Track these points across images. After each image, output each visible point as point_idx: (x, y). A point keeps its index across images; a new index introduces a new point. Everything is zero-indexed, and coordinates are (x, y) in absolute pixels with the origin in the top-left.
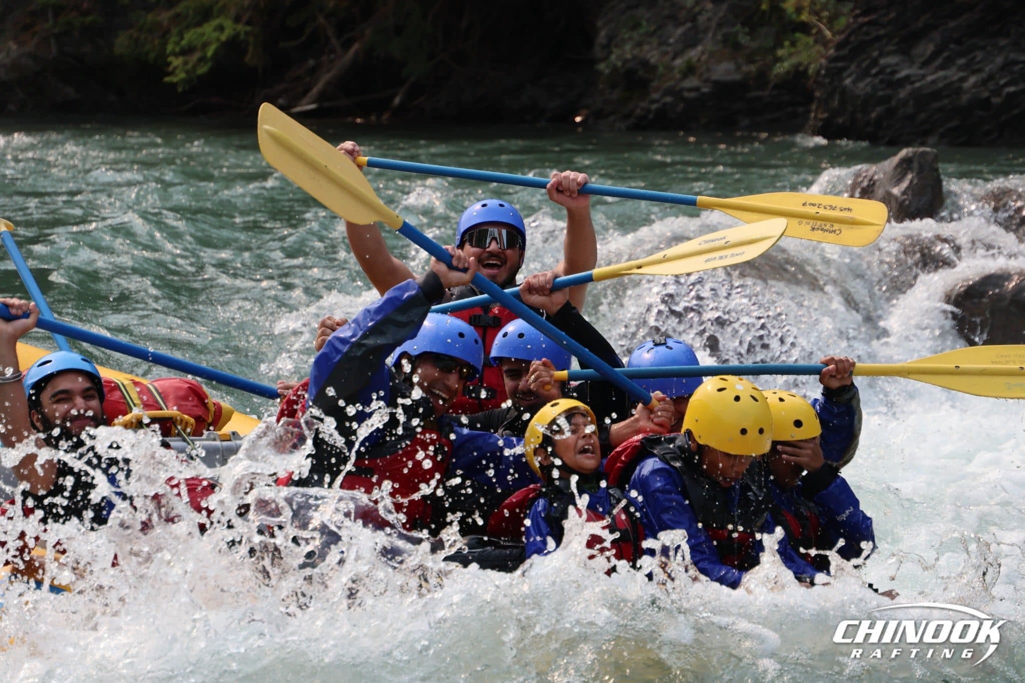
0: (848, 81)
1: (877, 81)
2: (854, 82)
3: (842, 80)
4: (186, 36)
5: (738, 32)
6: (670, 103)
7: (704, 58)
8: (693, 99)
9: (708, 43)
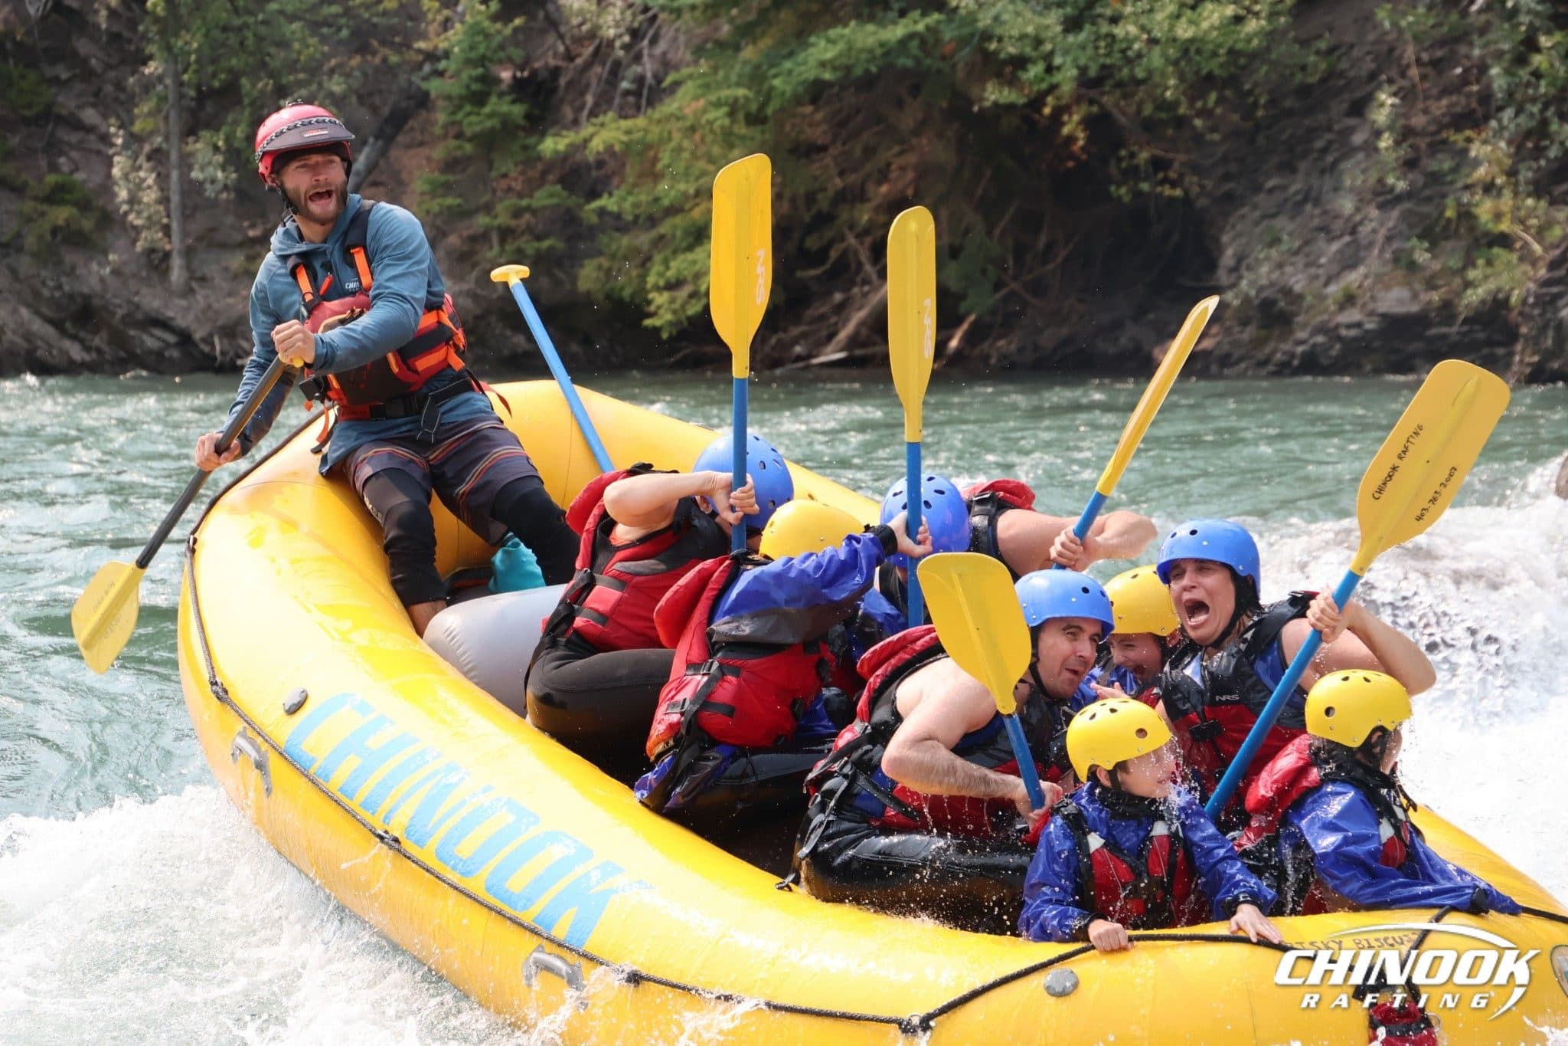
3: (1557, 310)
4: (673, 264)
5: (1413, 249)
6: (1323, 344)
7: (1368, 283)
8: (1354, 339)
9: (1374, 263)
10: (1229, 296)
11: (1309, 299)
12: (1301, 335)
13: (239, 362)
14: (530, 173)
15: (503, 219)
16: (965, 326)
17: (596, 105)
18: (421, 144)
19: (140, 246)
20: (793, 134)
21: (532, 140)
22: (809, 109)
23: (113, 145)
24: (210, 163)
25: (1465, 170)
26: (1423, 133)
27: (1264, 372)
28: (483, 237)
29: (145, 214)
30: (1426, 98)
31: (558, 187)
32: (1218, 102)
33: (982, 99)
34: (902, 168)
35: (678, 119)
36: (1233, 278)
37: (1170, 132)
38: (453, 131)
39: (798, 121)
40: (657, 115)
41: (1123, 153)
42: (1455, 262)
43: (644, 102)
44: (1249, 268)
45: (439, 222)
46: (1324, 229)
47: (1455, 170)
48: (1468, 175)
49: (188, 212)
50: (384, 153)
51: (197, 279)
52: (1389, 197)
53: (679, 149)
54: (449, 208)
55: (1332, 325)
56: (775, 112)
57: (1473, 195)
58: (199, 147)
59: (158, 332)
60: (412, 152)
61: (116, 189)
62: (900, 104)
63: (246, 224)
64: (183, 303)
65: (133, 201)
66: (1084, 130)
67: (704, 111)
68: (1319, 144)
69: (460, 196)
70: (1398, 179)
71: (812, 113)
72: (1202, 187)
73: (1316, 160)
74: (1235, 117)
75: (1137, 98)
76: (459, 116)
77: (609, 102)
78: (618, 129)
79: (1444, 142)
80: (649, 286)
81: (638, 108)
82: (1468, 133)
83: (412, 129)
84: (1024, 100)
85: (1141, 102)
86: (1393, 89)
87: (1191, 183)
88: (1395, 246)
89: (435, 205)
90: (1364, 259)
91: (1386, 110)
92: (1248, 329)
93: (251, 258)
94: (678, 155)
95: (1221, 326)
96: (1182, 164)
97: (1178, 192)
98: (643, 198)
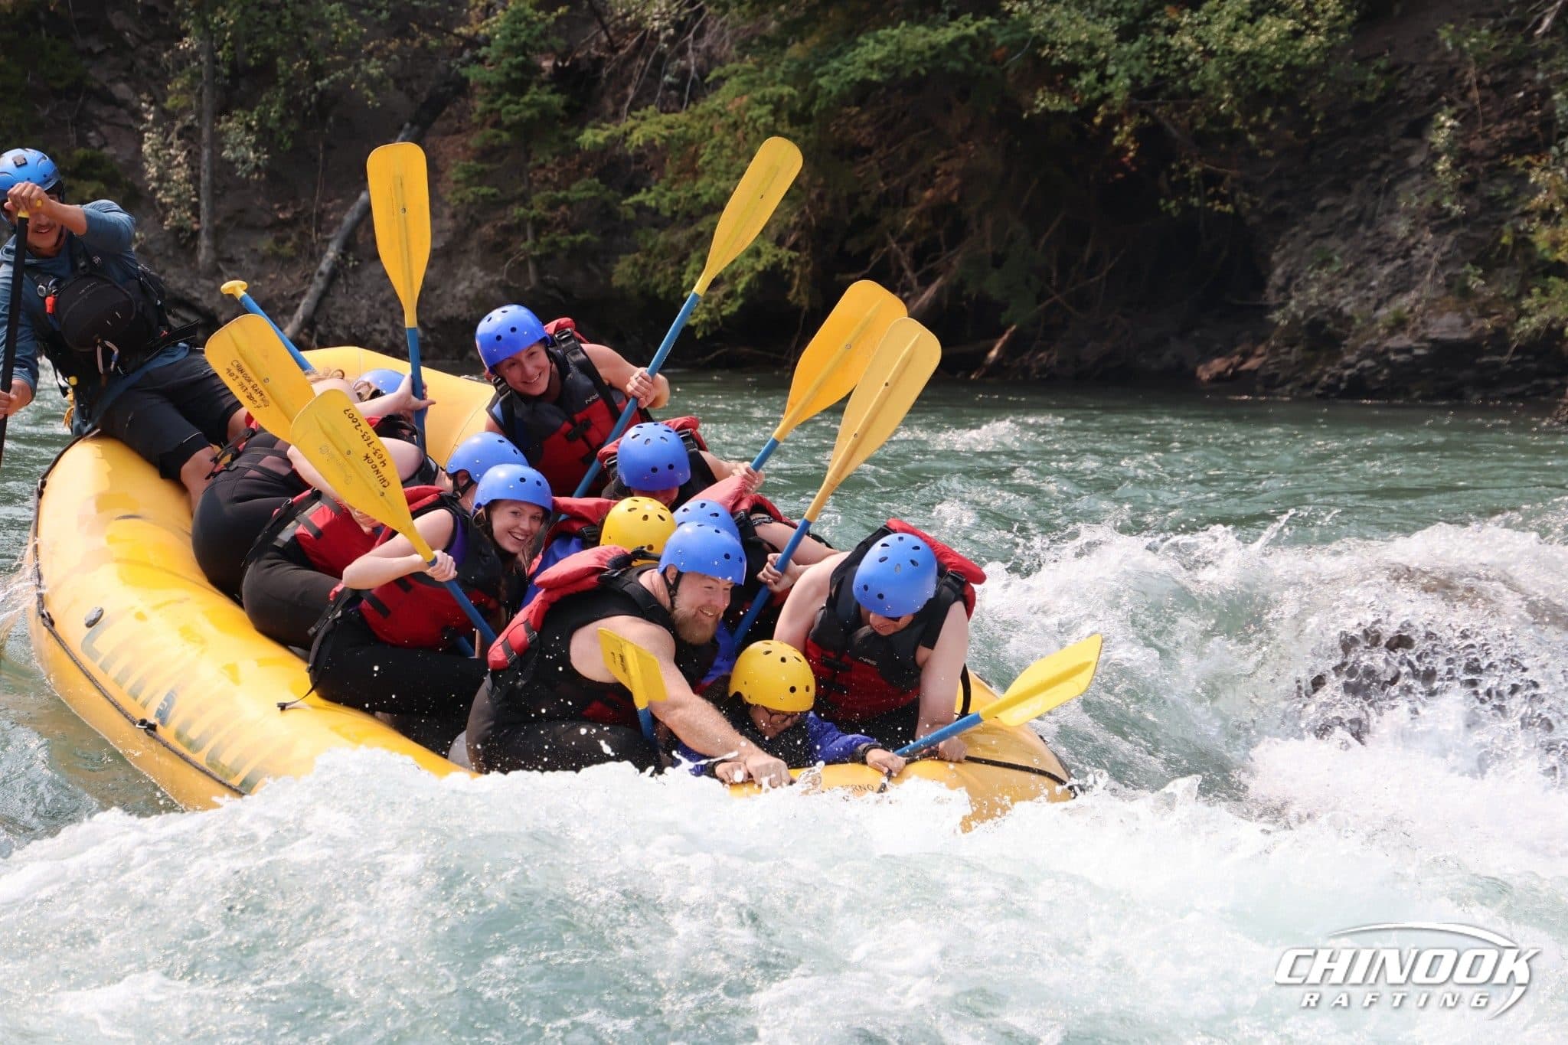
5: (1468, 274)
6: (1371, 368)
7: (1418, 308)
8: (1403, 364)
9: (1426, 288)
10: (1276, 316)
11: (1358, 321)
12: (1349, 358)
14: (568, 165)
15: (538, 210)
16: (1006, 337)
17: (638, 98)
18: (458, 131)
19: (167, 224)
20: (837, 135)
21: (571, 132)
22: (855, 110)
23: (145, 121)
25: (1524, 196)
26: (1482, 157)
27: (1309, 394)
28: (517, 229)
29: (174, 193)
30: (1486, 122)
31: (596, 180)
32: (1272, 119)
33: (1032, 106)
34: (947, 174)
35: (721, 115)
36: (1281, 300)
37: (1223, 146)
38: (489, 122)
39: (843, 121)
40: (699, 111)
41: (1174, 166)
42: (1509, 290)
43: (686, 97)
44: (1298, 288)
46: (1376, 251)
47: (1513, 196)
48: (1527, 202)
49: (218, 192)
51: (224, 260)
52: (1444, 221)
53: (721, 146)
54: (484, 197)
55: (1381, 349)
56: (820, 112)
57: (1530, 222)
58: (232, 127)
59: (183, 313)
60: (448, 139)
61: (146, 165)
62: (948, 108)
63: (276, 206)
64: (210, 284)
65: (162, 178)
66: (1134, 142)
67: (748, 109)
68: (1375, 164)
69: (495, 186)
70: (1454, 203)
71: (859, 114)
72: (1254, 204)
73: (1370, 180)
74: (1291, 133)
75: (1189, 111)
76: (500, 102)
77: (652, 96)
78: (659, 123)
79: (1504, 166)
80: (685, 284)
81: (681, 105)
82: (1528, 158)
83: (449, 115)
84: (1075, 109)
85: (1195, 115)
86: (1453, 110)
87: (1243, 199)
88: (1447, 272)
89: (469, 194)
90: (1417, 282)
91: (1446, 132)
92: (1294, 350)
93: (280, 241)
94: (720, 152)
95: (1267, 346)
96: (1233, 180)
97: (1228, 208)
98: (682, 193)
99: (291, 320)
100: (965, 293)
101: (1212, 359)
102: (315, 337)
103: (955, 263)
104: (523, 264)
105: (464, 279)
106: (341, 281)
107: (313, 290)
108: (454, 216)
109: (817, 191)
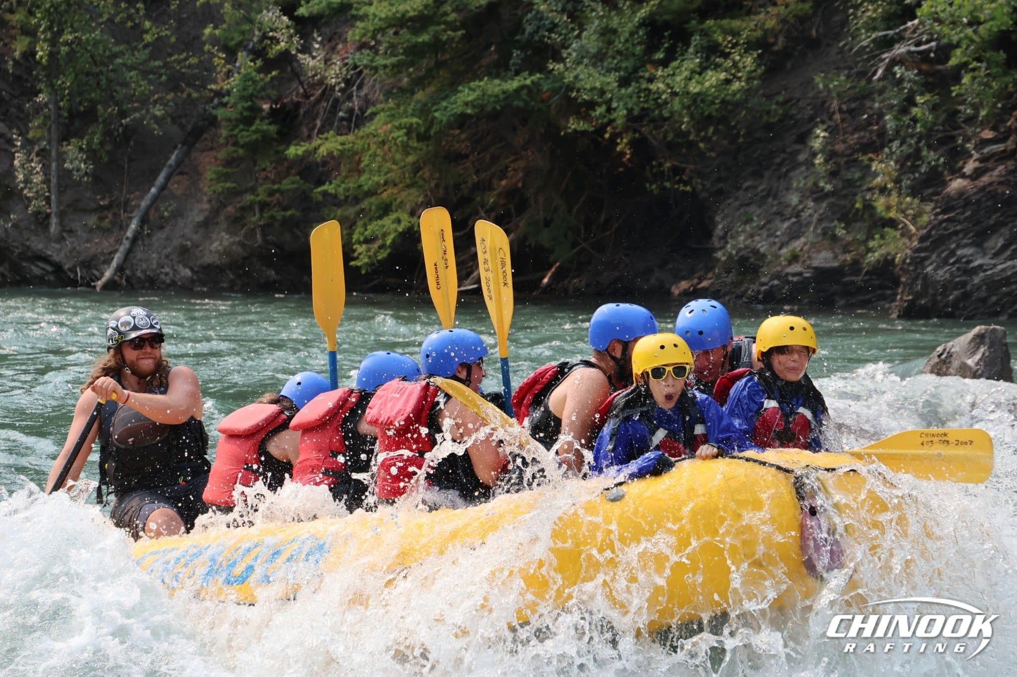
0: (929, 269)
1: (954, 269)
2: (935, 270)
3: (924, 268)
4: (369, 227)
5: (835, 227)
6: (777, 285)
7: (806, 248)
8: (797, 283)
9: (810, 236)
10: (719, 254)
11: (769, 257)
12: (764, 279)
13: (92, 284)
14: (280, 169)
15: (262, 197)
16: (553, 270)
17: (323, 126)
18: (212, 149)
19: (30, 210)
20: (447, 147)
21: (281, 148)
22: (457, 132)
23: (15, 146)
24: (76, 158)
25: (870, 179)
26: (842, 155)
27: (740, 302)
28: (248, 209)
29: (35, 190)
30: (844, 133)
31: (298, 178)
32: (714, 133)
33: (566, 128)
34: (514, 170)
35: (374, 136)
36: (722, 245)
37: (684, 150)
38: (231, 142)
39: (450, 139)
40: (361, 133)
41: (654, 163)
42: (860, 236)
43: (353, 125)
44: (732, 238)
45: (221, 198)
46: (779, 214)
47: (862, 178)
48: (871, 182)
49: (62, 189)
50: (187, 154)
51: (66, 231)
52: (820, 194)
53: (375, 155)
54: (228, 189)
55: (783, 273)
56: (435, 133)
57: (873, 194)
58: (71, 149)
59: (41, 264)
60: (205, 154)
61: (16, 173)
62: (515, 129)
63: (98, 197)
64: (58, 246)
65: (27, 181)
66: (630, 149)
67: (391, 132)
68: (778, 160)
69: (235, 182)
70: (826, 183)
71: (460, 134)
72: (703, 185)
73: (775, 170)
74: (725, 142)
75: (663, 129)
76: (236, 132)
77: (331, 125)
78: (337, 141)
79: (856, 160)
80: (354, 240)
81: (350, 130)
82: (871, 155)
83: (206, 139)
84: (593, 129)
85: (666, 132)
86: (825, 127)
87: (697, 183)
88: (824, 225)
89: (219, 187)
90: (804, 233)
91: (820, 140)
92: (731, 275)
93: (101, 219)
94: (374, 159)
95: (714, 273)
96: (691, 171)
97: (688, 188)
98: (351, 185)
99: (109, 267)
100: (527, 244)
101: (679, 282)
102: (124, 278)
103: (521, 225)
104: (253, 231)
105: (216, 240)
106: (140, 242)
107: (122, 249)
108: (210, 201)
109: (435, 182)
